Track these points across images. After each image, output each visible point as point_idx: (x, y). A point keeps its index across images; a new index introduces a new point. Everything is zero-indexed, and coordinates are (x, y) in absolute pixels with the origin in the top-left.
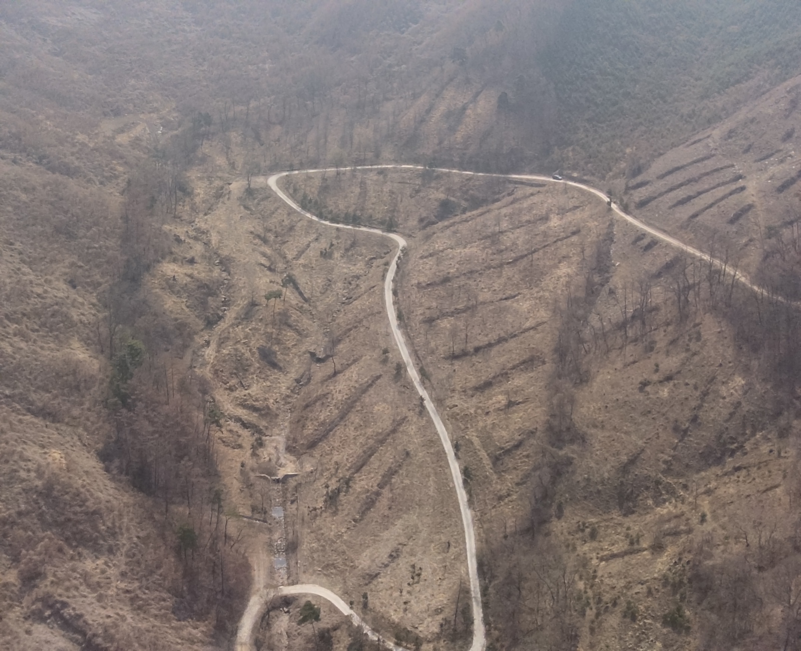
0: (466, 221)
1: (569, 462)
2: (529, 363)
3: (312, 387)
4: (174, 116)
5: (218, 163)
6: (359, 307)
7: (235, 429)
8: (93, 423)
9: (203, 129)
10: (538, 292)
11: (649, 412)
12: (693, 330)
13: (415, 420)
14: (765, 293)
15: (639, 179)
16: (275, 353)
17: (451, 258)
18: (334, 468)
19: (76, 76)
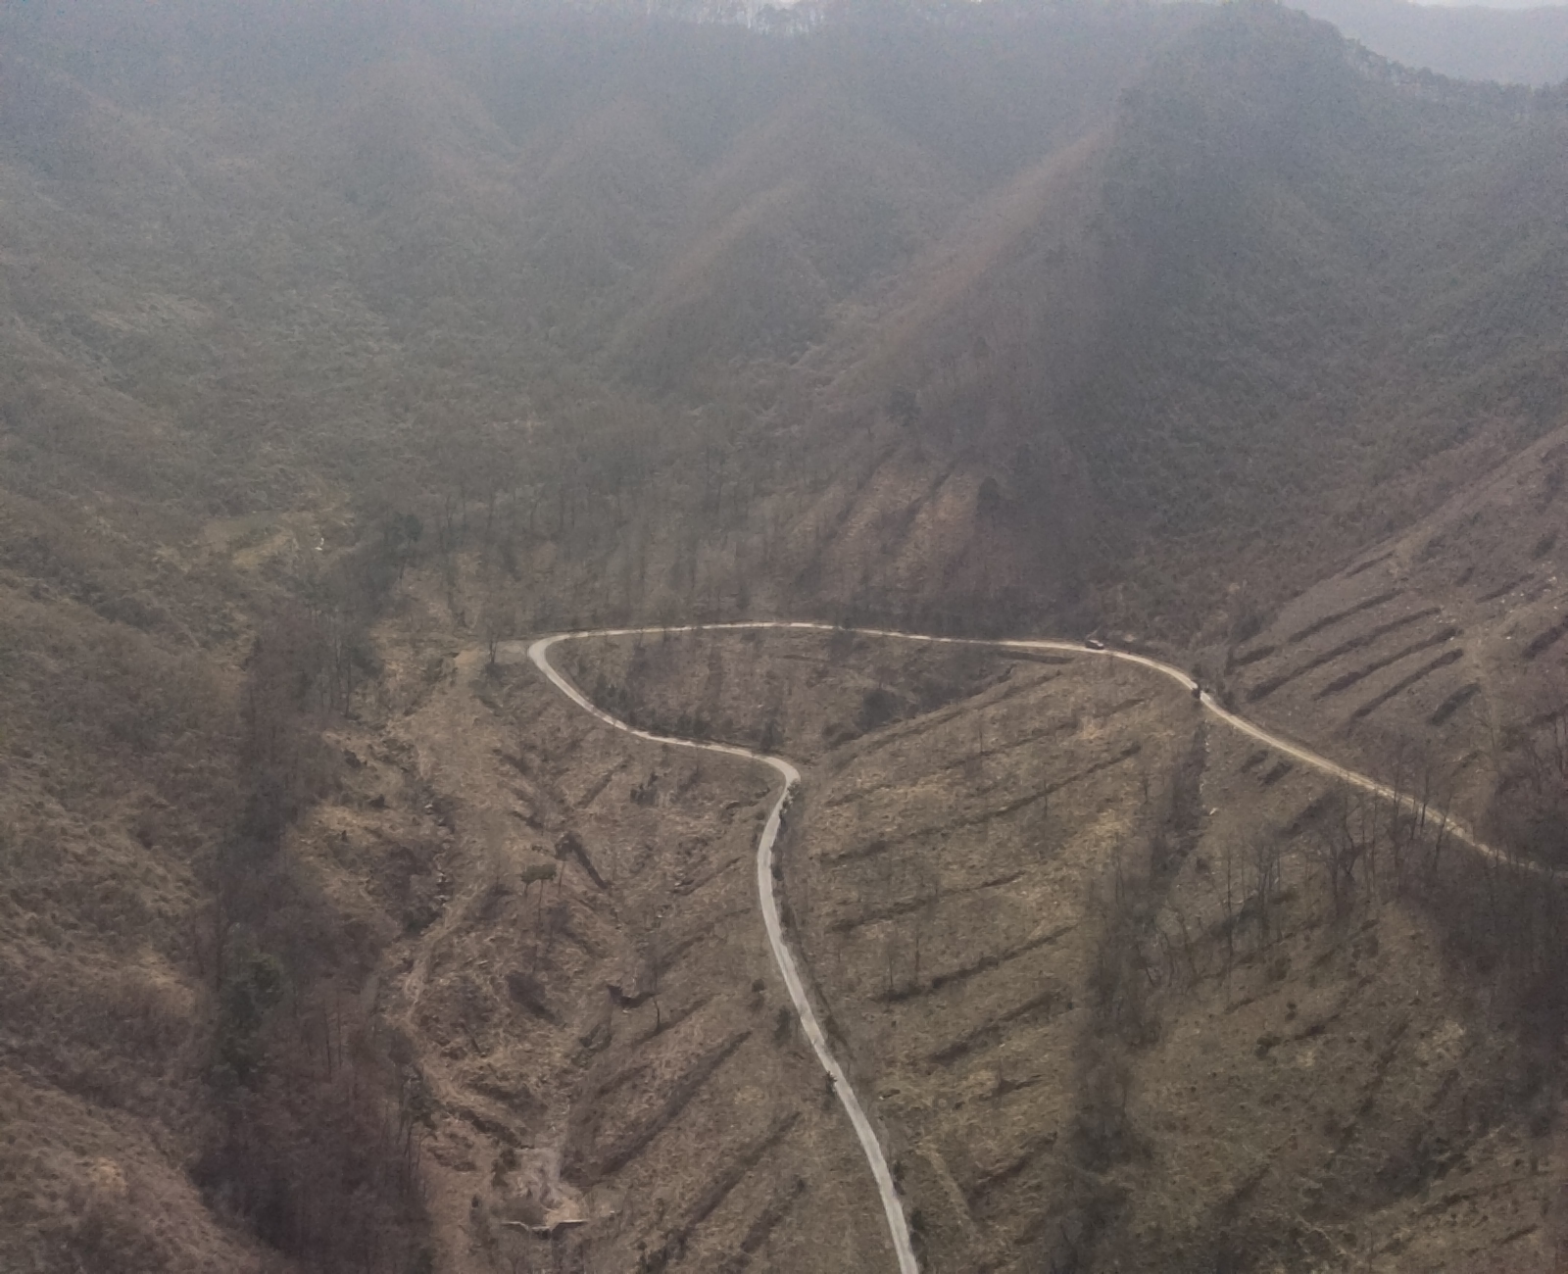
0: (917, 731)
1: (1120, 1197)
2: (1043, 1006)
3: (612, 1054)
4: (346, 519)
5: (432, 611)
6: (706, 900)
7: (462, 1133)
8: (182, 1112)
9: (403, 546)
10: (1057, 870)
11: (1277, 1097)
12: (1362, 936)
13: (815, 1118)
14: (1503, 858)
15: (1255, 643)
16: (540, 987)
17: (887, 806)
18: (657, 1211)
19: (157, 431)
